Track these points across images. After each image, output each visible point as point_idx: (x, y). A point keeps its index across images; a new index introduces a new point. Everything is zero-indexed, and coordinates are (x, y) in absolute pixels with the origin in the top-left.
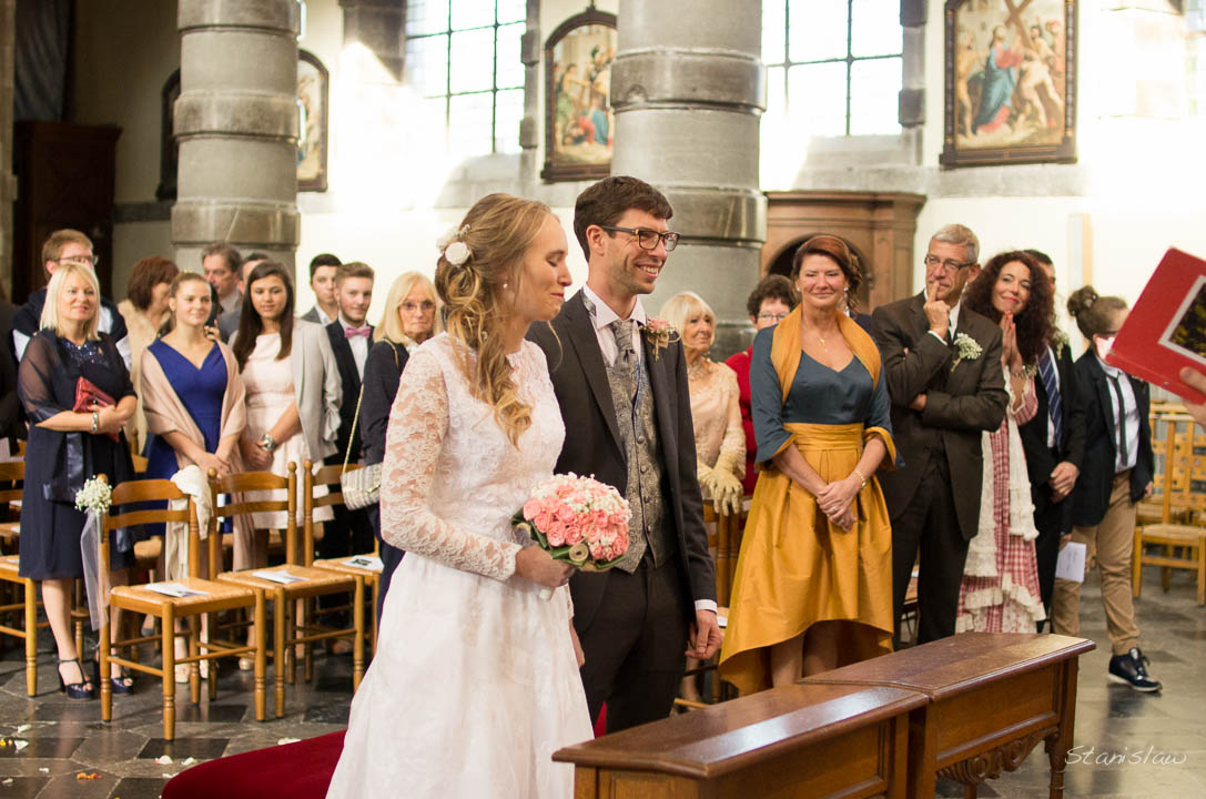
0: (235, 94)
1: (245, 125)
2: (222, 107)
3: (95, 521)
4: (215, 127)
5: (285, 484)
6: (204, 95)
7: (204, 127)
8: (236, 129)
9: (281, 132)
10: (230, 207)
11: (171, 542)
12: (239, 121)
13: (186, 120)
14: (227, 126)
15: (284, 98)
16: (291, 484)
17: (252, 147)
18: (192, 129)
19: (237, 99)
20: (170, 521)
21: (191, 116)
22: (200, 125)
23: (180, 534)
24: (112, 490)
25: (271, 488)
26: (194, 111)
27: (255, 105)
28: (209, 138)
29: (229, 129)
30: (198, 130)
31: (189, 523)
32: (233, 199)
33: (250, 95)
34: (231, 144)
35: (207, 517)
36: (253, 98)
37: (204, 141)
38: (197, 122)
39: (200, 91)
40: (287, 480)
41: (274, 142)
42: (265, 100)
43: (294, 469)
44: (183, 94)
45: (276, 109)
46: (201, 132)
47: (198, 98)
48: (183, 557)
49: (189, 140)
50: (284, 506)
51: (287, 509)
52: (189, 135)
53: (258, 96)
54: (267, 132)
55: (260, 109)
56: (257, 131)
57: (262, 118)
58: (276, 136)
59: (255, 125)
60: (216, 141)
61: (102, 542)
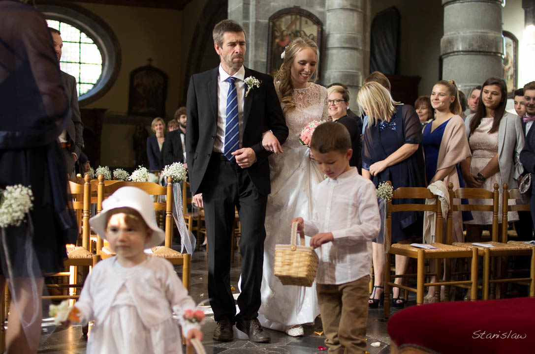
0: (470, 33)
1: (475, 47)
2: (464, 39)
3: (384, 206)
4: (460, 49)
5: (492, 196)
6: (455, 34)
7: (455, 49)
8: (471, 49)
9: (494, 50)
10: (468, 88)
11: (426, 224)
12: (472, 45)
13: (446, 47)
14: (466, 48)
15: (495, 34)
16: (495, 196)
17: (479, 58)
18: (449, 51)
19: (471, 34)
20: (426, 211)
21: (449, 45)
22: (453, 48)
23: (432, 218)
24: (394, 190)
25: (484, 198)
26: (450, 42)
27: (480, 37)
28: (458, 55)
29: (467, 49)
30: (452, 51)
31: (437, 213)
32: (469, 84)
33: (478, 32)
34: (468, 57)
35: (447, 209)
36: (478, 34)
37: (455, 57)
38: (451, 47)
39: (452, 33)
40: (493, 194)
41: (490, 55)
42: (485, 34)
43: (496, 188)
44: (445, 34)
45: (491, 39)
46: (454, 52)
47: (452, 36)
48: (433, 232)
49: (448, 56)
50: (491, 208)
51: (493, 210)
52: (447, 54)
53: (482, 32)
54: (486, 50)
55: (483, 39)
56: (481, 50)
57: (484, 43)
58: (490, 52)
59: (480, 47)
60: (462, 56)
61: (387, 218)
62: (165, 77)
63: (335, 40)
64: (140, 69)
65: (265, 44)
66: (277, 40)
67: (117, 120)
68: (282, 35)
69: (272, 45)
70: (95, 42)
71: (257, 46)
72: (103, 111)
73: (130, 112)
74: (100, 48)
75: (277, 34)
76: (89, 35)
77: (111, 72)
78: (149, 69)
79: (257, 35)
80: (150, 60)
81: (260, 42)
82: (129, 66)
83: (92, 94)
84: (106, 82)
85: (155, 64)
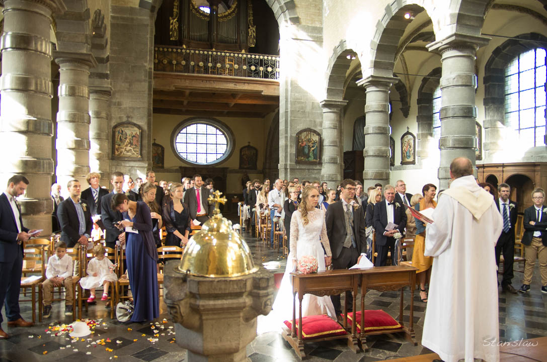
0: (375, 147)
1: (376, 154)
2: (372, 150)
4: (371, 154)
6: (369, 147)
9: (385, 155)
10: (374, 171)
15: (385, 148)
17: (378, 158)
18: (366, 155)
26: (367, 151)
29: (374, 155)
33: (378, 147)
34: (374, 158)
37: (369, 158)
38: (368, 153)
42: (381, 148)
46: (368, 156)
54: (381, 155)
59: (378, 154)
60: (372, 157)
62: (257, 151)
63: (326, 142)
64: (245, 147)
65: (295, 145)
66: (300, 144)
67: (234, 171)
68: (302, 141)
69: (298, 146)
70: (224, 134)
71: (291, 146)
72: (227, 168)
73: (240, 168)
74: (225, 137)
75: (300, 141)
76: (220, 131)
77: (231, 148)
78: (249, 147)
79: (291, 142)
80: (249, 143)
81: (292, 144)
82: (239, 146)
83: (222, 159)
84: (229, 153)
85: (251, 145)
